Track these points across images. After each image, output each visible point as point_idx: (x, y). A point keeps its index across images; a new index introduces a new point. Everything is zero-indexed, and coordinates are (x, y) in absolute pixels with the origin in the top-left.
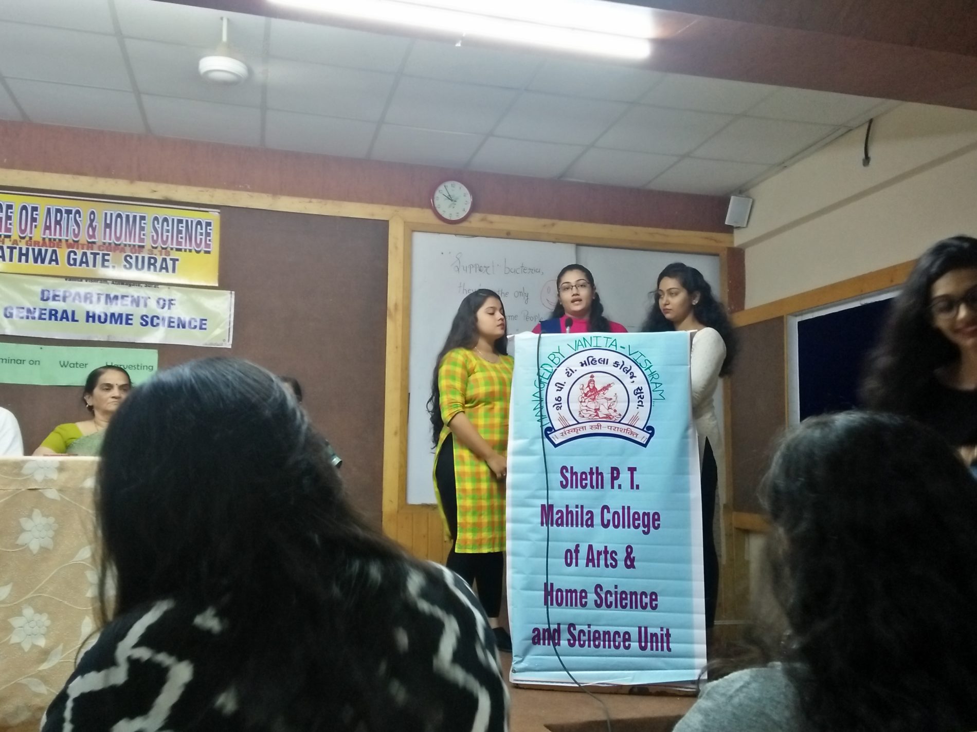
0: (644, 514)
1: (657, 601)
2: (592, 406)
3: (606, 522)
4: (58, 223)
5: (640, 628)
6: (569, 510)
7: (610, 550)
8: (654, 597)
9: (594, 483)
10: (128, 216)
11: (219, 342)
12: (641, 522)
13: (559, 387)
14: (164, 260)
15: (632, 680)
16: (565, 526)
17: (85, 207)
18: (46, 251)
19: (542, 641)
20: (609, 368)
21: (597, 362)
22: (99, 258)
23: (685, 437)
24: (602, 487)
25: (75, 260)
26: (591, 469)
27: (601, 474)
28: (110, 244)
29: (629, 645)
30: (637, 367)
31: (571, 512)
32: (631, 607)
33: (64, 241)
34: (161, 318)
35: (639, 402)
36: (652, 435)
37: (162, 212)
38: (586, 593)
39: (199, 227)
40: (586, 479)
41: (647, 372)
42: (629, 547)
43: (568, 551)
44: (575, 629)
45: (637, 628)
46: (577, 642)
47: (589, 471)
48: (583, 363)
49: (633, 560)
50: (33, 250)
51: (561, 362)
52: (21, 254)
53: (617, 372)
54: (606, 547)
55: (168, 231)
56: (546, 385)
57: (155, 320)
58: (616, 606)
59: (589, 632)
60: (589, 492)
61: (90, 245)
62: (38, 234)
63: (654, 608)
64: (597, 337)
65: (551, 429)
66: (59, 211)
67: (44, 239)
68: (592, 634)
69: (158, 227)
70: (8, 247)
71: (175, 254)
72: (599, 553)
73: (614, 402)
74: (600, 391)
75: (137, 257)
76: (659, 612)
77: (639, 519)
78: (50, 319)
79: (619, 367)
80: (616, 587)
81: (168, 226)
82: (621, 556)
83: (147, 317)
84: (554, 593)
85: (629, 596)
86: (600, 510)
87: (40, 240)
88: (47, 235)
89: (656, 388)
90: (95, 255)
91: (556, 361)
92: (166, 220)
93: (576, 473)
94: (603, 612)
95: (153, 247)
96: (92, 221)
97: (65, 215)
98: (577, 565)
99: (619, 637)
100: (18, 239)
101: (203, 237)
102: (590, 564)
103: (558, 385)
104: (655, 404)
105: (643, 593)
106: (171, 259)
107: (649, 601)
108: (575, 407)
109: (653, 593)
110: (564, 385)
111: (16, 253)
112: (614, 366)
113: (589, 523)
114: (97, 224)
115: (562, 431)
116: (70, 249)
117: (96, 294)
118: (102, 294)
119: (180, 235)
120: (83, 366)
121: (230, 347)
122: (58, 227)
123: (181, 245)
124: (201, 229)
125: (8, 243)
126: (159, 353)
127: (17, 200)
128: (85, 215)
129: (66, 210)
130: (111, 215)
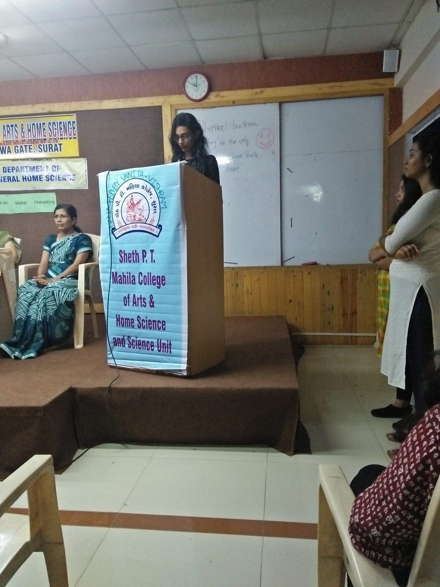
0: (158, 277)
1: (165, 325)
2: (132, 214)
3: (141, 282)
4: (8, 132)
5: (158, 340)
6: (124, 275)
7: (143, 297)
8: (164, 323)
9: (135, 260)
10: (37, 124)
11: (82, 186)
12: (156, 281)
13: (117, 204)
14: (56, 145)
15: (154, 367)
16: (123, 284)
17: (18, 122)
18: (6, 147)
19: (118, 344)
20: (140, 190)
21: (134, 187)
22: (28, 147)
23: (177, 230)
24: (139, 262)
25: (18, 150)
26: (133, 251)
27: (138, 254)
28: (31, 140)
29: (154, 348)
31: (125, 275)
32: (154, 329)
33: (12, 141)
34: (55, 176)
35: (154, 210)
36: (161, 230)
37: (52, 119)
38: (134, 320)
39: (69, 124)
40: (131, 257)
41: (158, 191)
42: (151, 295)
43: (125, 297)
44: (130, 339)
45: (157, 340)
46: (132, 346)
47: (132, 252)
48: (128, 188)
49: (153, 303)
50: (0, 147)
51: (118, 188)
53: (143, 192)
54: (141, 295)
55: (55, 129)
56: (112, 203)
57: (53, 178)
58: (147, 328)
59: (136, 341)
60: (132, 265)
61: (23, 141)
62: (1, 140)
63: (164, 329)
64: (134, 171)
65: (114, 229)
66: (8, 126)
67: (4, 141)
68: (138, 342)
69: (51, 127)
71: (60, 141)
72: (138, 299)
73: (143, 211)
74: (136, 205)
75: (44, 145)
76: (166, 332)
77: (155, 280)
78: (8, 181)
79: (145, 189)
80: (146, 317)
81: (55, 126)
82: (148, 300)
83: (49, 176)
84: (120, 320)
85: (152, 323)
86: (138, 275)
87: (2, 142)
88: (5, 139)
89: (163, 200)
90: (26, 146)
91: (116, 188)
92: (54, 123)
93: (126, 254)
94: (141, 330)
95: (50, 139)
96: (22, 129)
97: (11, 128)
98: (129, 305)
99: (149, 344)
101: (72, 130)
102: (135, 305)
103: (117, 202)
104: (162, 210)
105: (159, 321)
106: (59, 144)
107: (160, 325)
108: (125, 215)
109: (163, 321)
110: (119, 202)
112: (142, 188)
113: (133, 282)
114: (25, 130)
115: (119, 229)
116: (15, 145)
117: (25, 167)
118: (27, 167)
119: (61, 131)
120: (25, 203)
121: (88, 188)
122: (9, 134)
123: (62, 136)
124: (71, 125)
126: (56, 194)
128: (19, 126)
129: (11, 125)
130: (30, 124)
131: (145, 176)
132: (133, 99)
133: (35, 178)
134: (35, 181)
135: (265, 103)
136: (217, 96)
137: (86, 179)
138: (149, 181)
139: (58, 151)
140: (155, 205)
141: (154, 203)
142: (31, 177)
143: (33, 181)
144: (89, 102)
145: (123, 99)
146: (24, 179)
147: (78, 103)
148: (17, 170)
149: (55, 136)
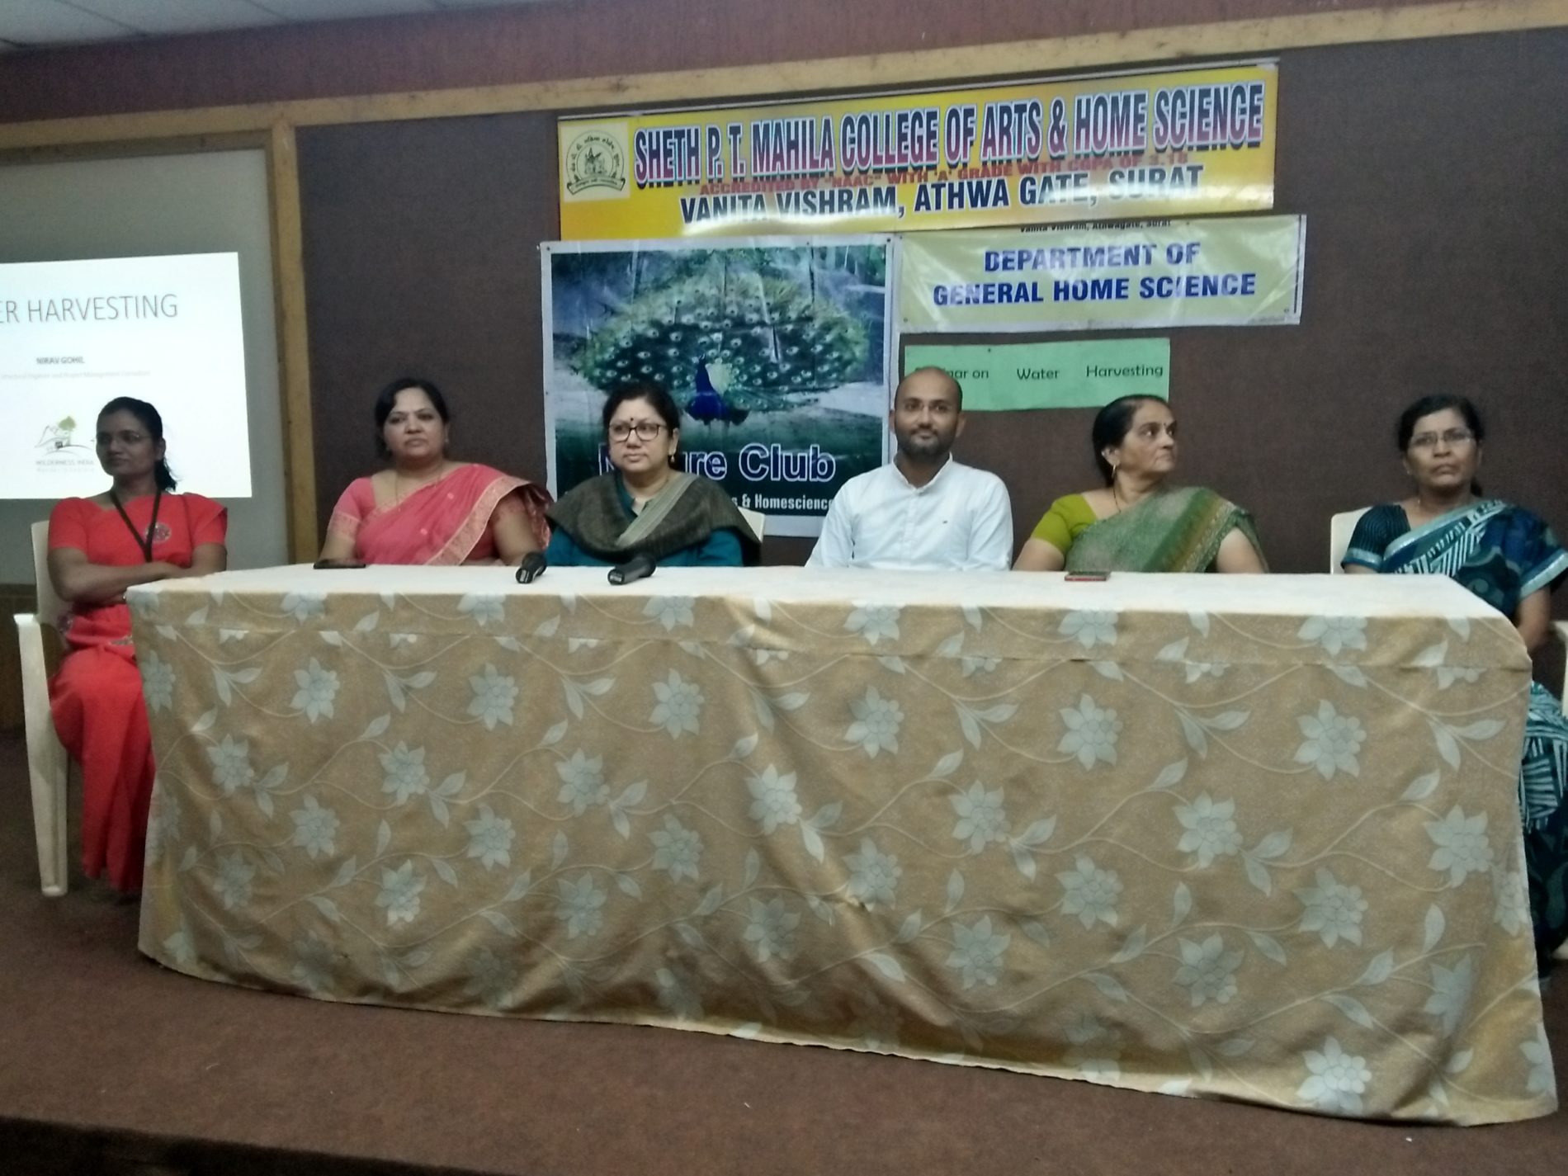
4: (1005, 131)
10: (1115, 101)
11: (1277, 316)
14: (1178, 171)
17: (1044, 95)
18: (989, 183)
22: (1070, 182)
25: (1033, 193)
28: (1087, 156)
33: (1014, 162)
34: (1175, 280)
37: (1171, 82)
39: (1239, 97)
50: (970, 184)
52: (952, 195)
55: (1183, 115)
57: (1166, 287)
61: (1055, 163)
62: (976, 156)
66: (1005, 110)
69: (1167, 110)
70: (933, 186)
71: (1197, 158)
75: (1131, 173)
78: (1001, 300)
81: (1183, 105)
83: (1151, 280)
87: (980, 166)
88: (990, 156)
90: (1062, 179)
92: (1179, 95)
95: (1158, 151)
96: (1057, 119)
97: (1015, 116)
100: (947, 169)
101: (1247, 117)
106: (1190, 168)
111: (945, 192)
114: (1065, 123)
116: (1025, 176)
117: (1069, 249)
118: (1079, 250)
119: (1204, 120)
120: (1052, 374)
121: (1298, 322)
122: (1005, 138)
123: (1207, 138)
124: (1243, 101)
125: (932, 178)
126: (1171, 344)
127: (942, 103)
128: (1047, 109)
129: (1017, 107)
130: (1088, 101)
133: (1101, 289)
134: (1101, 297)
137: (1298, 288)
142: (1085, 285)
143: (1093, 297)
146: (1061, 291)
148: (1035, 261)
149: (1177, 139)
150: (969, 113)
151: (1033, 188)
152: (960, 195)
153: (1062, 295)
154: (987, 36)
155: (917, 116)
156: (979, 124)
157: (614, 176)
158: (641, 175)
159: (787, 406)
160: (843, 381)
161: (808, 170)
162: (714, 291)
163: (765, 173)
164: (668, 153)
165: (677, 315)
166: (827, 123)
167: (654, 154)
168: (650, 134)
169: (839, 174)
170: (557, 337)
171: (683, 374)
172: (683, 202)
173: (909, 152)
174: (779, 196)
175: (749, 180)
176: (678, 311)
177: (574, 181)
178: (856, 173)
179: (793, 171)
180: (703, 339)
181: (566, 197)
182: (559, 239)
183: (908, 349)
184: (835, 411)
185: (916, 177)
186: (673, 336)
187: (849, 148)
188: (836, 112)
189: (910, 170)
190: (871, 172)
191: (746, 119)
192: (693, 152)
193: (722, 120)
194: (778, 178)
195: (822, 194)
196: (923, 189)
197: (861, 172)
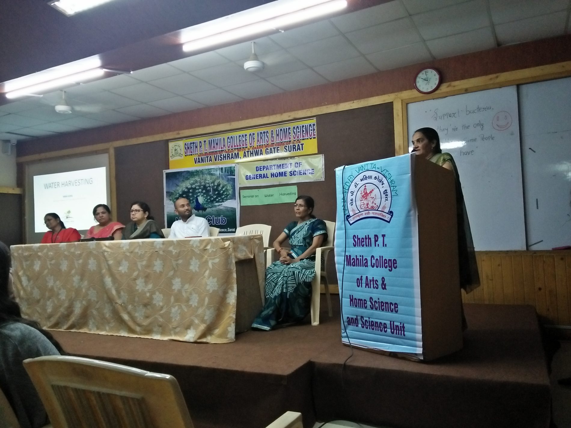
0: (389, 260)
1: (398, 308)
2: (366, 202)
3: (373, 265)
4: (261, 138)
5: (391, 322)
6: (357, 258)
7: (375, 279)
8: (396, 306)
9: (367, 244)
10: (284, 129)
11: (320, 179)
12: (388, 265)
13: (352, 194)
14: (298, 145)
15: (388, 349)
16: (356, 266)
17: (269, 129)
18: (259, 150)
19: (351, 324)
20: (372, 181)
21: (367, 178)
22: (276, 149)
23: (408, 216)
24: (371, 246)
25: (268, 152)
27: (370, 239)
28: (279, 143)
29: (387, 330)
30: (385, 178)
31: (358, 258)
32: (386, 310)
33: (264, 145)
34: (297, 171)
35: (386, 198)
36: (392, 216)
37: (296, 124)
38: (366, 301)
40: (364, 242)
41: (389, 181)
42: (383, 278)
43: (358, 279)
44: (363, 319)
45: (390, 322)
46: (365, 326)
47: (365, 237)
48: (362, 179)
49: (385, 285)
50: (255, 151)
51: (353, 180)
52: (251, 154)
53: (376, 182)
54: (373, 278)
55: (299, 132)
56: (347, 193)
57: (295, 173)
58: (379, 310)
59: (369, 321)
60: (365, 249)
61: (272, 145)
62: (255, 144)
63: (397, 312)
64: (367, 164)
65: (349, 216)
66: (261, 133)
67: (257, 146)
68: (370, 323)
69: (295, 131)
70: (247, 152)
71: (302, 142)
72: (370, 281)
73: (375, 199)
74: (369, 194)
75: (289, 146)
76: (399, 314)
77: (386, 263)
78: (260, 178)
79: (377, 179)
80: (379, 299)
81: (299, 130)
82: (380, 283)
83: (292, 172)
84: (354, 300)
85: (385, 304)
86: (370, 258)
87: (256, 146)
88: (258, 144)
89: (394, 189)
90: (274, 148)
91: (351, 180)
92: (298, 127)
93: (359, 238)
94: (374, 311)
95: (294, 141)
96: (272, 134)
97: (263, 134)
98: (362, 287)
99: (382, 325)
100: (250, 148)
101: (312, 131)
102: (367, 286)
104: (394, 198)
105: (391, 303)
106: (301, 144)
107: (393, 307)
108: (358, 203)
109: (396, 304)
110: (354, 192)
111: (249, 153)
112: (375, 179)
113: (366, 265)
114: (274, 135)
115: (353, 217)
116: (266, 148)
117: (273, 165)
118: (275, 165)
119: (303, 133)
120: (272, 195)
121: (324, 180)
122: (261, 140)
123: (304, 137)
124: (311, 128)
125: (247, 150)
126: (297, 187)
127: (248, 132)
128: (270, 132)
129: (263, 132)
130: (278, 130)
131: (378, 168)
132: (366, 99)
133: (281, 174)
134: (281, 176)
135: (500, 88)
136: (448, 87)
137: (323, 172)
138: (381, 172)
139: (300, 150)
140: (387, 193)
141: (386, 192)
142: (277, 174)
143: (279, 176)
144: (327, 106)
145: (357, 101)
146: (272, 175)
147: (318, 108)
148: (267, 168)
149: (298, 137)
150: (254, 134)
151: (268, 151)
152: (253, 153)
153: (272, 176)
154: (253, 117)
155: (243, 136)
156: (256, 136)
157: (180, 154)
158: (186, 153)
159: (215, 206)
160: (227, 200)
161: (220, 150)
162: (199, 179)
163: (211, 151)
164: (191, 148)
165: (191, 186)
166: (224, 138)
167: (188, 148)
168: (187, 143)
169: (227, 150)
170: (167, 192)
171: (193, 200)
172: (195, 159)
173: (241, 144)
174: (215, 156)
175: (208, 153)
176: (192, 184)
177: (172, 155)
178: (230, 150)
179: (217, 150)
180: (197, 191)
181: (170, 159)
182: (169, 169)
183: (241, 191)
184: (226, 207)
185: (243, 150)
186: (191, 190)
187: (229, 144)
188: (226, 136)
189: (242, 148)
190: (233, 149)
191: (207, 139)
192: (196, 147)
193: (202, 139)
194: (214, 152)
195: (224, 155)
196: (245, 152)
197: (231, 149)
